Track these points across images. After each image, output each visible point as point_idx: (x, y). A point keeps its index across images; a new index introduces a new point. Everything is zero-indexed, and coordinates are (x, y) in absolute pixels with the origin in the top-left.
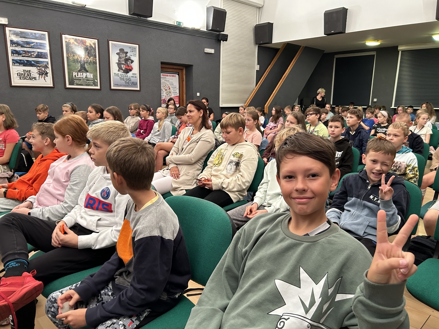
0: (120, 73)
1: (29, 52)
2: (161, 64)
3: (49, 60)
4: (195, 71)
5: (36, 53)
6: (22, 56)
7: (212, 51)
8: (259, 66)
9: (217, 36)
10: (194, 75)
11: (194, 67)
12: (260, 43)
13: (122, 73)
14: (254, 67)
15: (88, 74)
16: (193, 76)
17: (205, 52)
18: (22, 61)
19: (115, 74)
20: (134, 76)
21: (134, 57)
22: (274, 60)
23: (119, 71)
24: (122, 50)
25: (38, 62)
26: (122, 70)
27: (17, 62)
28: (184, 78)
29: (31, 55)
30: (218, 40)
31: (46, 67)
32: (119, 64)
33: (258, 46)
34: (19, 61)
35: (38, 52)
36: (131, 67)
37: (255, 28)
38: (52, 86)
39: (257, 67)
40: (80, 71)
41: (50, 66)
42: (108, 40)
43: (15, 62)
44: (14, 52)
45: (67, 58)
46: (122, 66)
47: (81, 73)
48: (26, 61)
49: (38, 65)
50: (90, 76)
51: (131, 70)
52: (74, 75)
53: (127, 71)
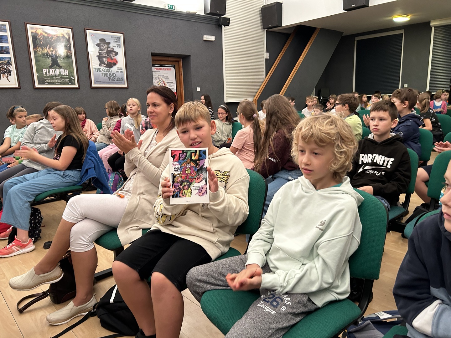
0: (102, 68)
2: (152, 55)
3: (11, 55)
4: (193, 62)
7: (212, 38)
8: (268, 53)
9: (218, 21)
10: (192, 66)
11: (191, 58)
12: (267, 27)
13: (105, 68)
14: (263, 55)
16: (192, 68)
17: (204, 39)
19: (95, 69)
20: (120, 71)
21: (118, 48)
22: (285, 46)
23: (100, 65)
24: (103, 40)
26: (105, 64)
28: (181, 72)
30: (219, 25)
31: (9, 63)
32: (100, 57)
33: (266, 31)
36: (116, 60)
37: (261, 10)
38: (17, 86)
39: (266, 55)
40: (51, 67)
41: (13, 62)
42: (84, 29)
45: (35, 52)
46: (105, 59)
47: (54, 70)
50: (65, 72)
51: (115, 64)
52: (44, 72)
53: (111, 65)
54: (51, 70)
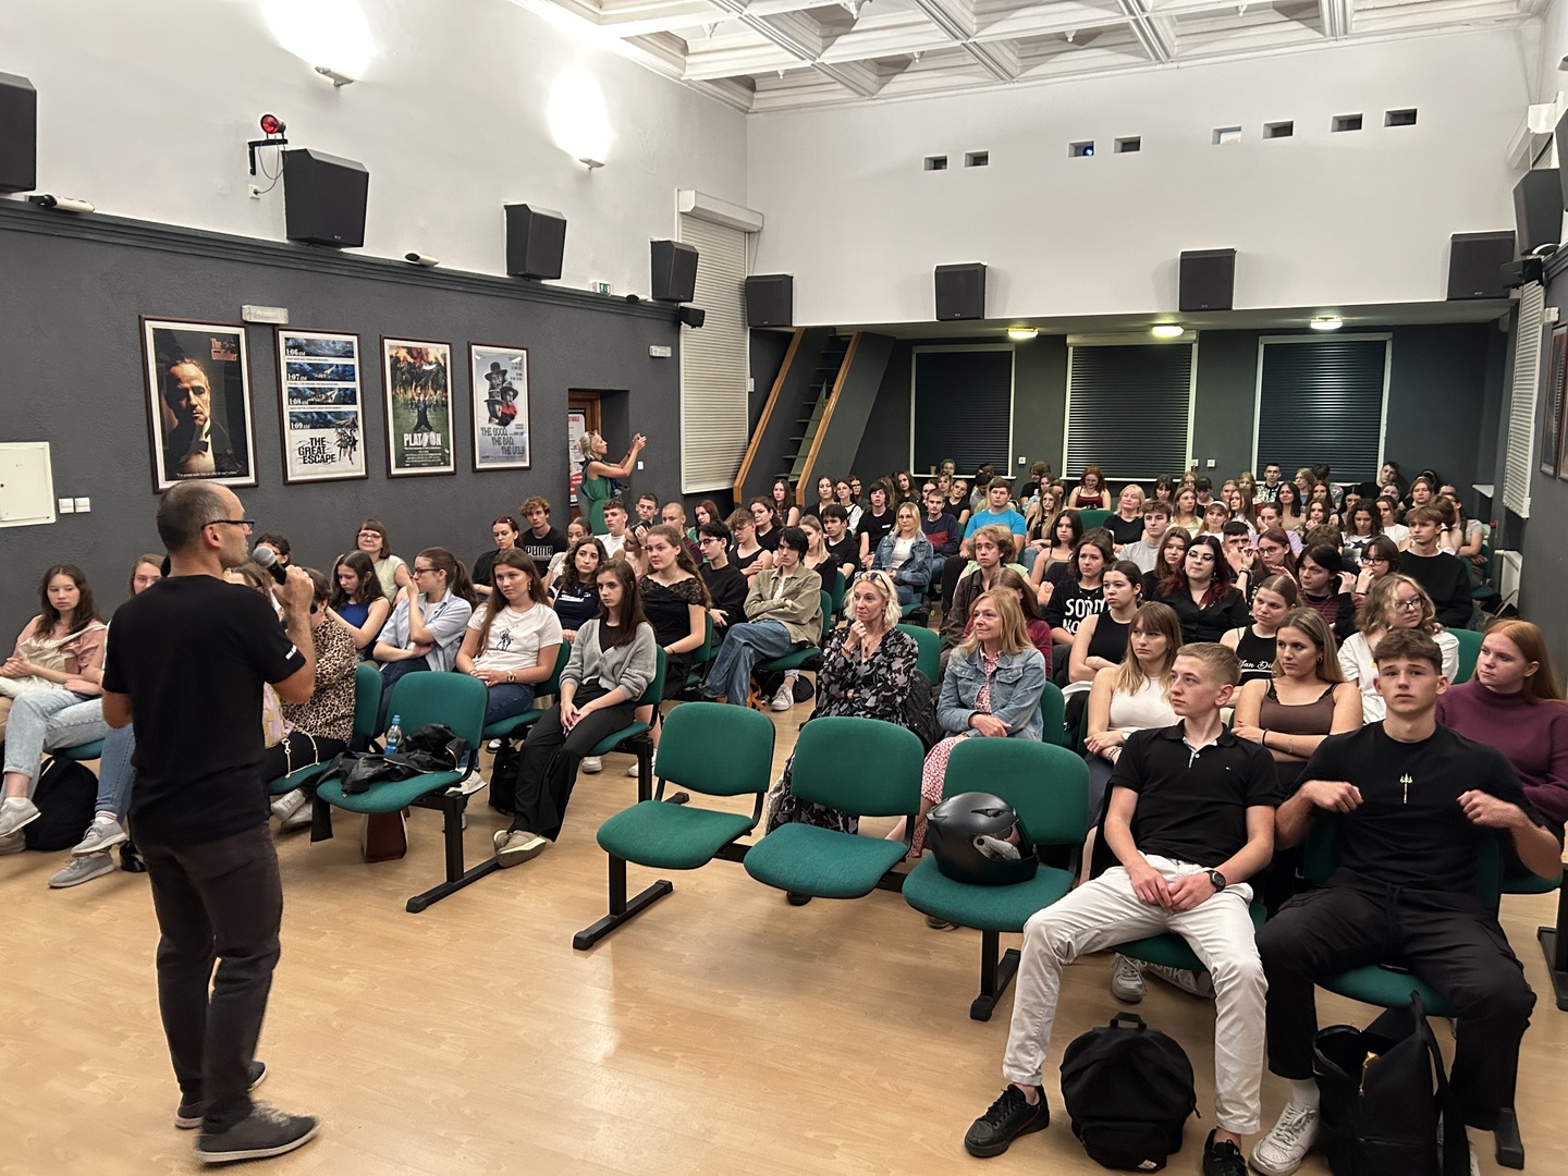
0: (493, 426)
1: (322, 391)
2: (570, 392)
3: (358, 408)
5: (336, 392)
6: (311, 403)
7: (667, 352)
10: (630, 415)
11: (630, 396)
13: (497, 426)
15: (432, 434)
16: (630, 419)
17: (653, 354)
18: (309, 416)
19: (482, 429)
20: (520, 431)
23: (490, 421)
24: (495, 367)
25: (338, 415)
26: (497, 418)
27: (300, 420)
29: (327, 398)
31: (354, 426)
32: (491, 403)
34: (303, 417)
35: (340, 389)
36: (514, 407)
37: (745, 286)
38: (363, 472)
40: (416, 430)
41: (360, 424)
42: (468, 343)
43: (297, 419)
44: (296, 394)
45: (394, 397)
46: (497, 407)
47: (420, 435)
48: (315, 416)
49: (339, 422)
50: (435, 439)
51: (513, 417)
52: (406, 440)
53: (505, 420)
54: (415, 435)
